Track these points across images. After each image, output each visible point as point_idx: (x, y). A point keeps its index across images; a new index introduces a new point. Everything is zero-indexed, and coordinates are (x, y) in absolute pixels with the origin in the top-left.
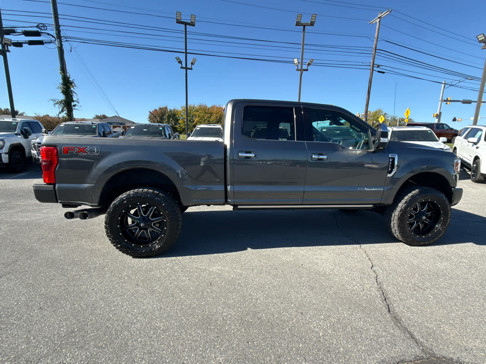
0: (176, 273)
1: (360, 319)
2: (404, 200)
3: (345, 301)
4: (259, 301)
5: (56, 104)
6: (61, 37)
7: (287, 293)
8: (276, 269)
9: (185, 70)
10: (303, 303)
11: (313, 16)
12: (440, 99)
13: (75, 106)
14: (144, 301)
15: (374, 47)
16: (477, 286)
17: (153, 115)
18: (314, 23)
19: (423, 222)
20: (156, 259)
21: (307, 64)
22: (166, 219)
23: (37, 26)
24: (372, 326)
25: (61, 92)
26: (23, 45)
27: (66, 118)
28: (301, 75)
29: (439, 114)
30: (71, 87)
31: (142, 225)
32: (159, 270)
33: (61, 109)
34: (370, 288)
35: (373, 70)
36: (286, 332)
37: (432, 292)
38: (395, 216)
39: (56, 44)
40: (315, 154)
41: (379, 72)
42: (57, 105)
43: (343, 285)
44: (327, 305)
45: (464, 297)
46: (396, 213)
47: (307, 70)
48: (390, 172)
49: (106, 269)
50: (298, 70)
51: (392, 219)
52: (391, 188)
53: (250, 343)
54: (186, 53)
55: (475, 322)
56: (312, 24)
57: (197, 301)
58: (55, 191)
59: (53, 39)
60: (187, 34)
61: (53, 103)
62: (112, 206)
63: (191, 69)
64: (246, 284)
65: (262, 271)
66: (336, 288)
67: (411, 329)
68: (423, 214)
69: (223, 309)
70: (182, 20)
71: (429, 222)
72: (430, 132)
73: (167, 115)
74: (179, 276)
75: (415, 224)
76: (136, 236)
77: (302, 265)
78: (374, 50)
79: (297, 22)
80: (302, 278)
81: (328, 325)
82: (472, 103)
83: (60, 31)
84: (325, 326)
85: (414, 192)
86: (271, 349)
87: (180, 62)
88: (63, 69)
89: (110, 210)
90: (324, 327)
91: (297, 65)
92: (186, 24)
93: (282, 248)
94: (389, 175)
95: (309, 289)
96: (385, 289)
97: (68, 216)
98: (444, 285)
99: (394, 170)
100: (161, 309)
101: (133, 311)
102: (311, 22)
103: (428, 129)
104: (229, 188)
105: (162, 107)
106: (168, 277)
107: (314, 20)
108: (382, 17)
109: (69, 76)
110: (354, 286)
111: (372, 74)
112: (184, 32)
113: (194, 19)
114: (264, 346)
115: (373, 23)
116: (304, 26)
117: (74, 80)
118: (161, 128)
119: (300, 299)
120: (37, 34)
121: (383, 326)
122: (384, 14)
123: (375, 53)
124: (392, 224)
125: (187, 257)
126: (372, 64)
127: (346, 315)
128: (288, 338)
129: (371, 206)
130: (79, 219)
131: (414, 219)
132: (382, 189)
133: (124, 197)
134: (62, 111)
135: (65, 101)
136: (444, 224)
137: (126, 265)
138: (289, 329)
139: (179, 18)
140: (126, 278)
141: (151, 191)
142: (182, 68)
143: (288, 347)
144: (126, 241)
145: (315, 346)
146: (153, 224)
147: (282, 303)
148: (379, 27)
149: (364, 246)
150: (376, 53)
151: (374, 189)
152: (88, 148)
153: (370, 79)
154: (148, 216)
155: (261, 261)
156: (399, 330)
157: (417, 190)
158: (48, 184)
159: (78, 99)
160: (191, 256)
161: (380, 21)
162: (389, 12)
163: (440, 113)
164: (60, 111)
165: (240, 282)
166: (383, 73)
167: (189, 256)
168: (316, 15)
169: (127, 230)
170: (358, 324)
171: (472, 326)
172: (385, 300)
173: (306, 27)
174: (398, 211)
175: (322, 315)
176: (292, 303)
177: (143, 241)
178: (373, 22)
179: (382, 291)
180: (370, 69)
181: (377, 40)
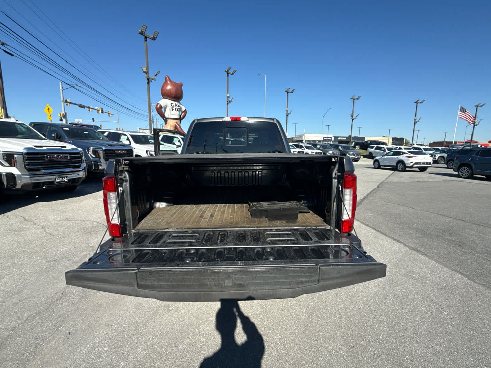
12: (62, 99)
29: (64, 114)
41: (5, 52)
82: (86, 108)
163: (66, 113)
166: (13, 55)
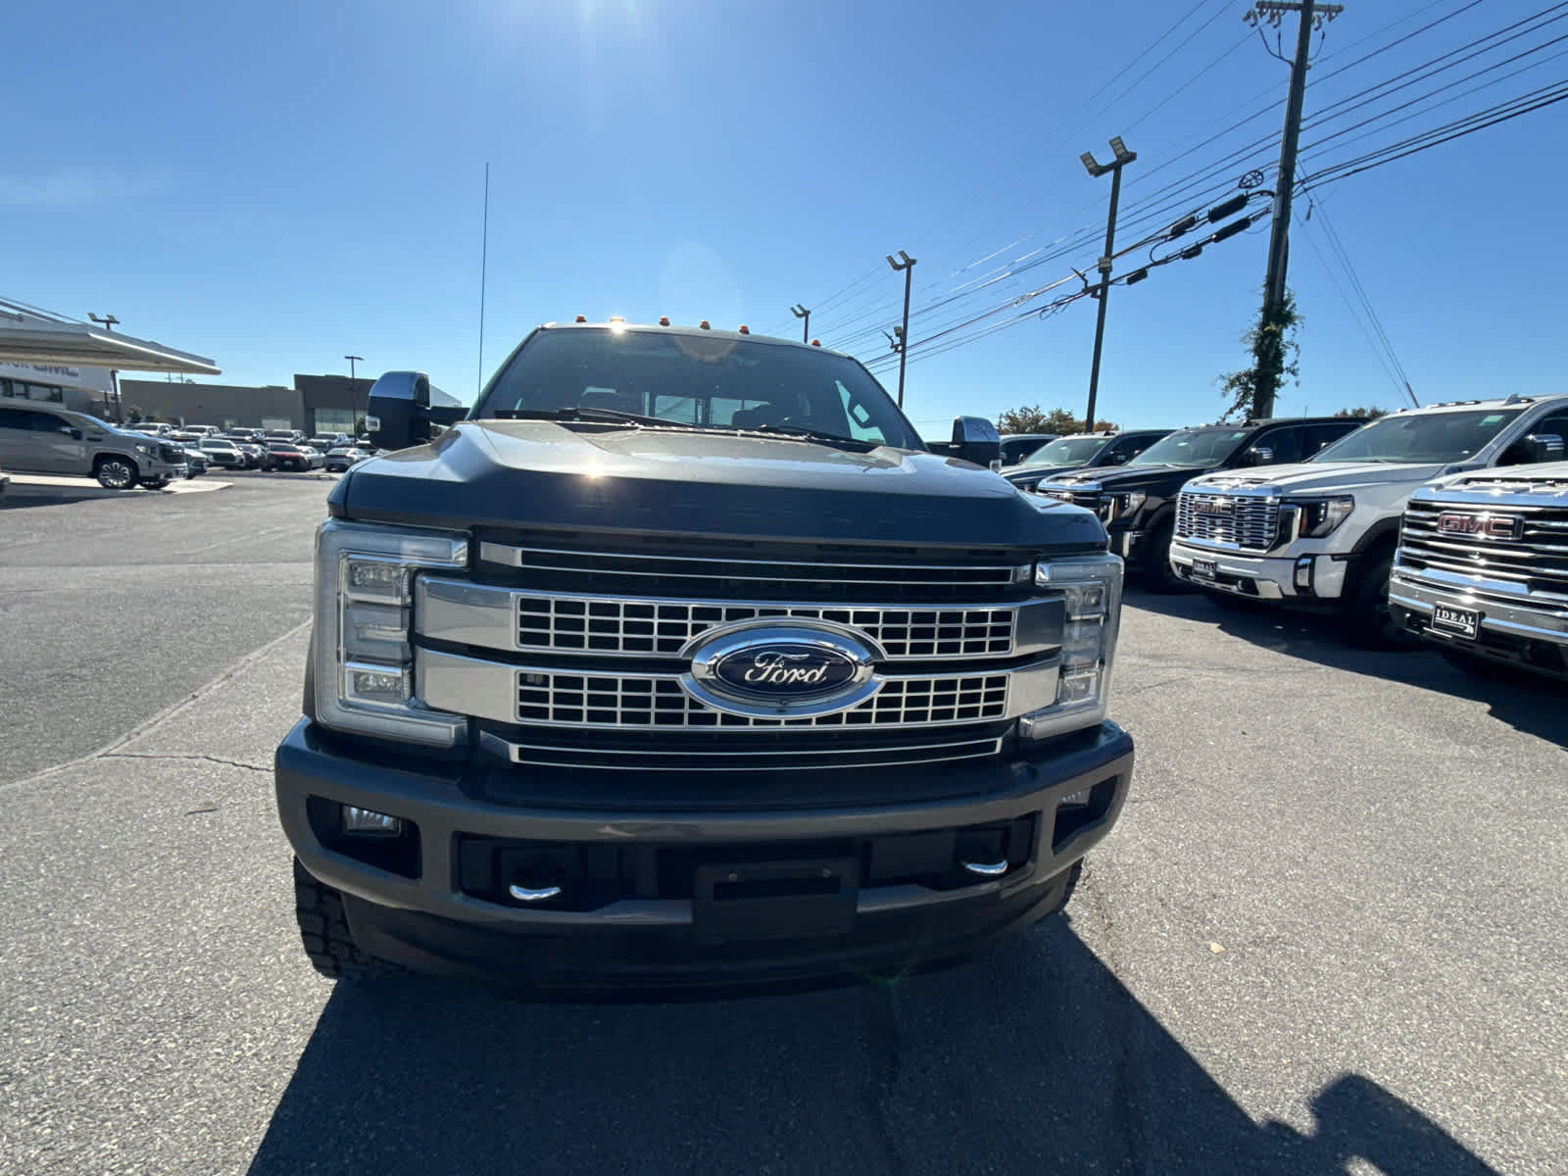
6: (1291, 187)
23: (1240, 185)
26: (1205, 247)
33: (1234, 400)
39: (1273, 214)
59: (1271, 200)
83: (1294, 168)
120: (1240, 203)
164: (1233, 406)
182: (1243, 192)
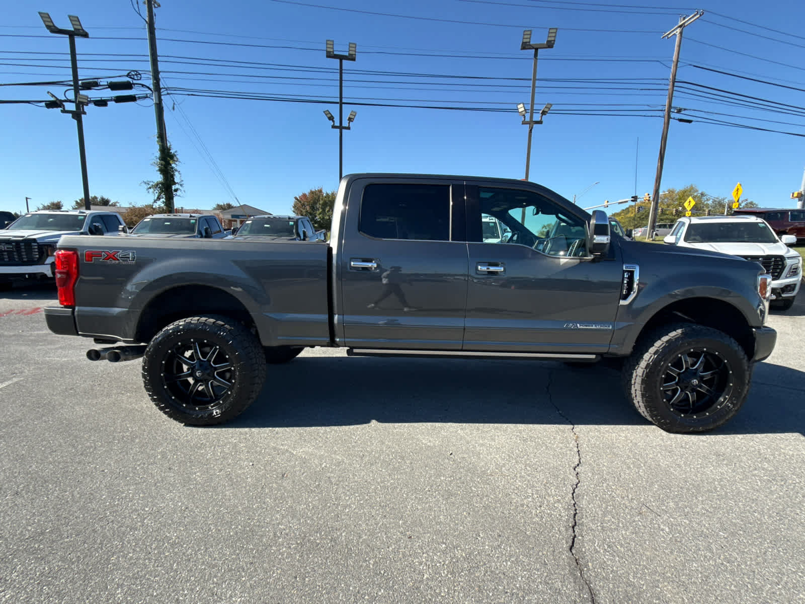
0: (238, 453)
1: (511, 556)
2: (653, 347)
3: (497, 522)
4: (347, 510)
5: (150, 188)
6: (160, 89)
7: (401, 500)
8: (402, 458)
9: (338, 130)
10: (420, 519)
11: (551, 31)
13: (176, 190)
14: (167, 494)
15: (671, 77)
16: (770, 516)
17: (300, 202)
18: (554, 43)
19: (693, 390)
20: (219, 429)
21: (541, 112)
22: (234, 367)
23: (128, 75)
24: (526, 571)
25: (157, 171)
26: (109, 103)
27: (163, 209)
28: (531, 131)
30: (171, 162)
31: (197, 374)
32: (214, 448)
33: (157, 195)
34: (555, 503)
35: (669, 117)
36: (368, 566)
37: (672, 520)
38: (636, 376)
39: (153, 99)
40: (482, 264)
41: (681, 120)
42: (152, 190)
43: (507, 495)
44: (462, 528)
45: (733, 534)
46: (639, 371)
47: (540, 122)
48: (625, 297)
49: (137, 441)
50: (524, 123)
51: (633, 382)
52: (629, 325)
53: (298, 579)
54: (341, 103)
55: (732, 584)
56: (550, 45)
57: (248, 501)
58: (74, 318)
59: (150, 92)
60: (343, 74)
61: (146, 186)
62: (152, 343)
63: (348, 128)
64: (340, 479)
65: (377, 461)
66: (492, 498)
67: (597, 585)
68: (694, 374)
69: (283, 517)
70: (335, 53)
71: (707, 391)
72: (763, 225)
73: (321, 202)
74: (240, 459)
75: (678, 393)
76: (192, 391)
77: (451, 454)
78: (671, 83)
79: (523, 43)
80: (440, 476)
81: (447, 562)
83: (160, 79)
84: (440, 563)
85: (673, 334)
86: (328, 593)
87: (331, 118)
88: (162, 136)
89: (150, 349)
90: (438, 565)
91: (524, 115)
92: (341, 58)
93: (429, 424)
94: (622, 302)
95: (443, 496)
96: (582, 508)
97: (93, 356)
98: (703, 508)
99: (632, 293)
100: (187, 510)
101: (144, 510)
102: (548, 41)
103: (760, 220)
104: (336, 317)
105: (313, 190)
106: (222, 460)
107: (553, 39)
108: (686, 24)
109: (170, 145)
110: (527, 497)
111: (668, 124)
112: (339, 71)
113: (354, 49)
114: (319, 586)
115: (669, 36)
116: (536, 49)
117: (176, 152)
118: (291, 223)
119: (418, 513)
120: (128, 86)
121: (545, 574)
122: (689, 20)
123: (673, 88)
124: (633, 391)
125: (267, 430)
126: (667, 107)
127: (487, 547)
128: (365, 577)
129: (593, 356)
130: (107, 361)
131: (677, 384)
132: (611, 328)
133: (170, 329)
134: (159, 198)
135: (161, 183)
136: (736, 395)
137: (169, 437)
138: (375, 562)
139: (332, 50)
140: (159, 457)
141: (212, 320)
142: (334, 127)
143: (358, 592)
144: (173, 398)
145: (405, 594)
146: (217, 374)
147: (385, 516)
148: (680, 43)
149: (579, 428)
150: (675, 88)
151: (594, 327)
152: (120, 254)
153: (663, 134)
154: (209, 361)
155: (383, 443)
156: (573, 584)
157: (679, 331)
158: (66, 307)
159: (182, 181)
160: (274, 429)
161: (681, 33)
162: (698, 16)
164: (156, 198)
165: (332, 475)
166: (690, 121)
167: (271, 428)
168: (557, 29)
169: (178, 383)
170: (500, 566)
171: (721, 591)
172: (573, 527)
173: (539, 50)
174: (642, 368)
175: (443, 543)
176: (401, 518)
177: (202, 399)
178: (668, 34)
179: (576, 510)
180: (664, 117)
181: (677, 65)
182: (130, 80)
